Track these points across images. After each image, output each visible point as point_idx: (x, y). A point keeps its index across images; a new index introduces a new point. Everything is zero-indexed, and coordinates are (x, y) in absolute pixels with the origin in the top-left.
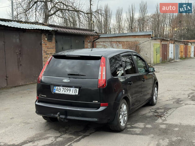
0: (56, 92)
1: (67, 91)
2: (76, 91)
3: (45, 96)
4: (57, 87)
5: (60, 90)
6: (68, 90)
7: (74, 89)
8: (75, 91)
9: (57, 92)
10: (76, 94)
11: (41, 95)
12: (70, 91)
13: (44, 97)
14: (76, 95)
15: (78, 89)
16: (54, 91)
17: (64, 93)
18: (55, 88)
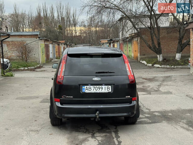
0: (85, 91)
1: (98, 89)
2: (109, 88)
3: (72, 97)
4: (86, 87)
5: (91, 88)
6: (100, 89)
7: (106, 87)
8: (107, 88)
9: (87, 91)
10: (109, 91)
11: (64, 97)
12: (102, 89)
13: (70, 98)
14: (109, 93)
15: (110, 87)
16: (83, 90)
17: (96, 91)
18: (83, 88)
